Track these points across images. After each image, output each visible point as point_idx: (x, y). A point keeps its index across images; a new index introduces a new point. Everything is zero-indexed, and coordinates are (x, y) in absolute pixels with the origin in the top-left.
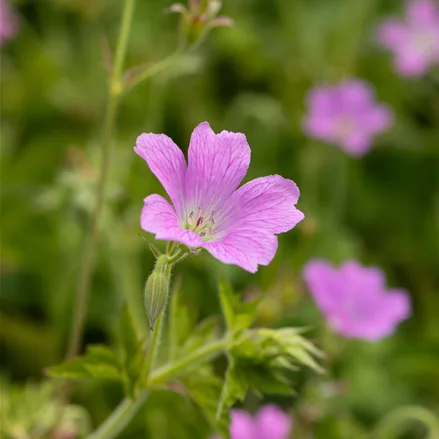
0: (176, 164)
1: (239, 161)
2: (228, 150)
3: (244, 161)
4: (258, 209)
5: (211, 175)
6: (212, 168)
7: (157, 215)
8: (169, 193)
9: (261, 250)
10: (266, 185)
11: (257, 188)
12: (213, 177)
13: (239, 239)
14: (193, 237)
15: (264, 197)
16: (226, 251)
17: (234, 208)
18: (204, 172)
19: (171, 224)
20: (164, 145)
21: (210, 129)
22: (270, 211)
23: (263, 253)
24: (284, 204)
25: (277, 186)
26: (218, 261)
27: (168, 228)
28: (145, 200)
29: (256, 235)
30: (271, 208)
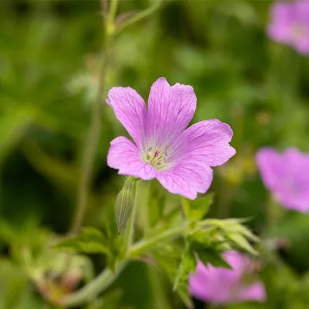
0: (139, 110)
1: (188, 107)
2: (180, 99)
3: (192, 107)
4: (201, 145)
5: (166, 118)
6: (167, 113)
7: (121, 153)
8: (131, 135)
9: (200, 181)
10: (207, 127)
11: (200, 129)
12: (168, 120)
13: (184, 170)
14: (148, 170)
15: (206, 136)
16: (174, 181)
17: (183, 144)
18: (160, 116)
19: (132, 159)
20: (130, 96)
21: (166, 82)
22: (209, 148)
23: (201, 183)
24: (222, 142)
25: (216, 128)
26: (166, 190)
27: (129, 164)
28: (112, 143)
29: (197, 168)
30: (210, 145)
